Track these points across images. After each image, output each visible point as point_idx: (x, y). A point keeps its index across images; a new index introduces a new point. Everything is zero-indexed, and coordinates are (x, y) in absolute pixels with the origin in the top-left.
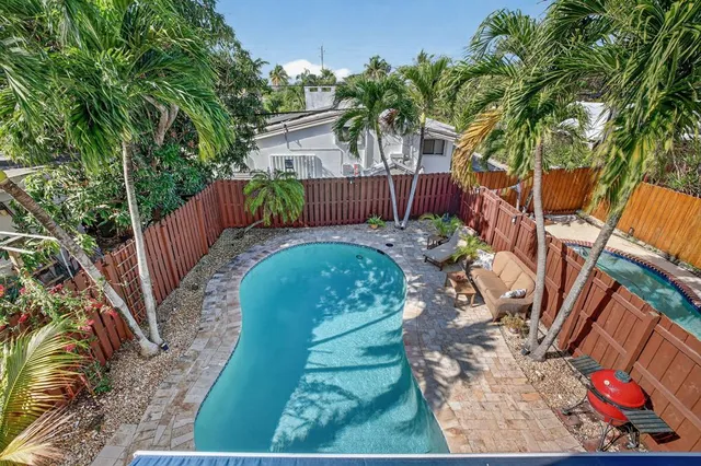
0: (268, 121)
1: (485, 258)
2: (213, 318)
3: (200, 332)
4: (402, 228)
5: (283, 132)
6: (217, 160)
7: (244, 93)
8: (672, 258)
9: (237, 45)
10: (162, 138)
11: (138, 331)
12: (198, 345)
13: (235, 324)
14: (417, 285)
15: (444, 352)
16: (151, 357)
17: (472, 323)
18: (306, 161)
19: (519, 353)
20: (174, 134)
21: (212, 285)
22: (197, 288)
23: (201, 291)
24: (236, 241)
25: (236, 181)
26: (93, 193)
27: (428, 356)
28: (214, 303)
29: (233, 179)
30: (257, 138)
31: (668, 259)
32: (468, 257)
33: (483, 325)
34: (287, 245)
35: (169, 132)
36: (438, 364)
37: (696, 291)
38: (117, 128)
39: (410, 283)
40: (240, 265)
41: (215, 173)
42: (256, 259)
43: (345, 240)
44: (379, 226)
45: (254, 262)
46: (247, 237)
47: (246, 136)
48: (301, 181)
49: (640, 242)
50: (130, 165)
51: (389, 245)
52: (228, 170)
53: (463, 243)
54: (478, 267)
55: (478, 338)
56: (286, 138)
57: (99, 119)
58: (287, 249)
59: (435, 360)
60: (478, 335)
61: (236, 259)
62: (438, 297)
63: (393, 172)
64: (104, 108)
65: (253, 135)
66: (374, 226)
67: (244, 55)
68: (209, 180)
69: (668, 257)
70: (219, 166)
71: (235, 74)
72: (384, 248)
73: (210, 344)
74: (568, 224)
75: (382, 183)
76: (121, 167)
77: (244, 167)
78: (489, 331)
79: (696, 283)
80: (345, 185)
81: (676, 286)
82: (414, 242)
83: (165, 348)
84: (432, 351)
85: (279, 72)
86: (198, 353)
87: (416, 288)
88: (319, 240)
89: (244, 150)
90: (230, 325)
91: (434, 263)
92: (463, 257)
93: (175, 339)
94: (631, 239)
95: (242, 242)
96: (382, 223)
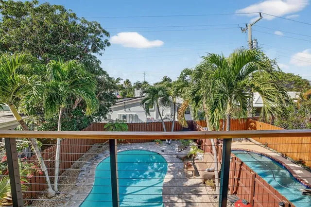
0: (117, 101)
1: (200, 155)
2: (82, 181)
3: (75, 187)
4: (169, 144)
5: (123, 105)
6: (96, 115)
7: (108, 91)
8: (284, 156)
9: (108, 75)
10: (76, 106)
11: (49, 184)
12: (73, 193)
13: (91, 184)
14: (172, 167)
15: (179, 197)
16: (51, 197)
17: (193, 184)
18: (132, 116)
19: (212, 197)
20: (80, 105)
21: (85, 167)
22: (78, 168)
23: (80, 169)
24: (99, 149)
25: (102, 123)
26: (46, 126)
27: (172, 198)
28: (84, 174)
29: (101, 122)
30: (112, 107)
31: (283, 157)
32: (193, 155)
33: (198, 185)
34: (120, 151)
35: (79, 104)
36: (176, 202)
37: (294, 170)
38: (60, 103)
39: (169, 167)
40: (98, 159)
41: (94, 120)
42: (105, 156)
43: (144, 149)
44: (159, 143)
45: (104, 157)
46: (104, 147)
47: (108, 107)
48: (127, 124)
49: (271, 149)
50: (62, 116)
51: (163, 151)
52: (100, 119)
53: (192, 149)
54: (197, 159)
55: (195, 191)
56: (124, 107)
57: (56, 101)
58: (120, 152)
59: (175, 200)
60: (195, 190)
61: (97, 156)
62: (180, 173)
63: (164, 121)
64: (58, 98)
65: (111, 106)
66: (158, 143)
67: (110, 79)
68: (91, 123)
69: (283, 156)
70: (96, 118)
71: (106, 85)
72: (160, 152)
73: (78, 193)
74: (241, 142)
75: (160, 125)
76: (58, 117)
77: (106, 118)
78: (200, 188)
79: (294, 167)
80: (145, 126)
81: (286, 168)
82: (173, 150)
83: (58, 194)
84: (174, 197)
85: (128, 82)
86: (72, 196)
87: (171, 169)
88: (133, 149)
89: (107, 111)
90: (88, 184)
91: (180, 159)
92: (191, 155)
93: (63, 190)
94: (267, 148)
95: (101, 149)
96: (161, 142)
